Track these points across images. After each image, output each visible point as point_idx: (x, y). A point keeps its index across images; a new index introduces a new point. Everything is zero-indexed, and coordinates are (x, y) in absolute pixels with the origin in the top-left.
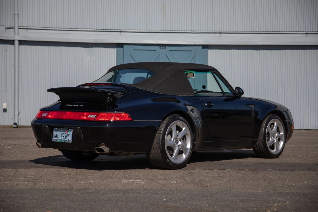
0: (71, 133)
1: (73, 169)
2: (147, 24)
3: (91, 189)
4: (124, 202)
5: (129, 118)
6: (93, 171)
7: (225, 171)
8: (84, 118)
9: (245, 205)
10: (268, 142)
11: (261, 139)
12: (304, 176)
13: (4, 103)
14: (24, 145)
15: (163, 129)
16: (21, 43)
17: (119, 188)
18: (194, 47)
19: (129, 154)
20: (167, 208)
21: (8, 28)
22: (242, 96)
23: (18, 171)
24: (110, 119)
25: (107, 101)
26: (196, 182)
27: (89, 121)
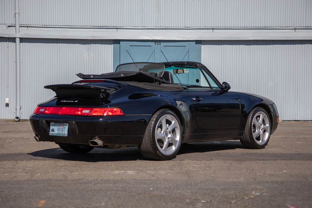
0: (66, 127)
1: (69, 161)
2: (142, 21)
3: (84, 180)
4: (113, 192)
5: (121, 113)
6: (87, 163)
7: (212, 161)
8: (78, 113)
9: (225, 193)
10: (254, 133)
11: (248, 131)
12: (285, 166)
13: (6, 98)
14: (24, 138)
15: (153, 123)
16: (22, 40)
17: (111, 179)
18: (188, 43)
19: (121, 146)
20: (153, 196)
21: (9, 26)
22: (229, 91)
23: (17, 163)
24: (103, 114)
25: (100, 96)
26: (184, 172)
27: (83, 116)
